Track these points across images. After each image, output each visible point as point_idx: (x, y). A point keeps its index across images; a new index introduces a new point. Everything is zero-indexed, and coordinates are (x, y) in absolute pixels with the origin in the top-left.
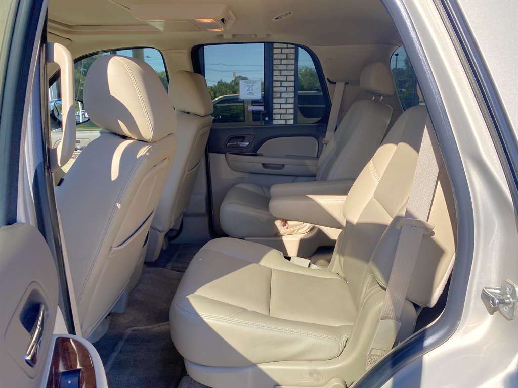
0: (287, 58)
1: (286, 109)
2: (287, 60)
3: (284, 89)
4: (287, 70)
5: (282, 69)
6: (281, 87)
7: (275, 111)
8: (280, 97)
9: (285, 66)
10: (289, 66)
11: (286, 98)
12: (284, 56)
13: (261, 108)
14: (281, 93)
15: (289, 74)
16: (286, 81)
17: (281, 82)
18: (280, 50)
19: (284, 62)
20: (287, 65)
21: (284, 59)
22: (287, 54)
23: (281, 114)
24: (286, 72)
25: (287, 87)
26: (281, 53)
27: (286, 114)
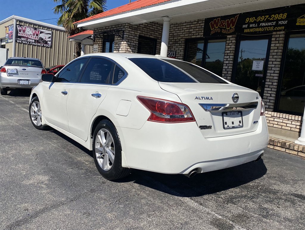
0: (277, 49)
1: (273, 76)
2: (277, 50)
3: (274, 66)
4: (276, 55)
5: (274, 54)
6: (272, 64)
7: (267, 77)
8: (271, 70)
9: (276, 53)
10: (278, 53)
11: (274, 70)
12: (276, 48)
13: (262, 75)
14: (272, 67)
15: (277, 58)
16: (276, 61)
17: (273, 61)
18: (274, 44)
19: (275, 51)
20: (277, 52)
21: (276, 49)
22: (278, 47)
23: (270, 79)
24: (276, 56)
25: (275, 64)
26: (275, 46)
27: (273, 79)
